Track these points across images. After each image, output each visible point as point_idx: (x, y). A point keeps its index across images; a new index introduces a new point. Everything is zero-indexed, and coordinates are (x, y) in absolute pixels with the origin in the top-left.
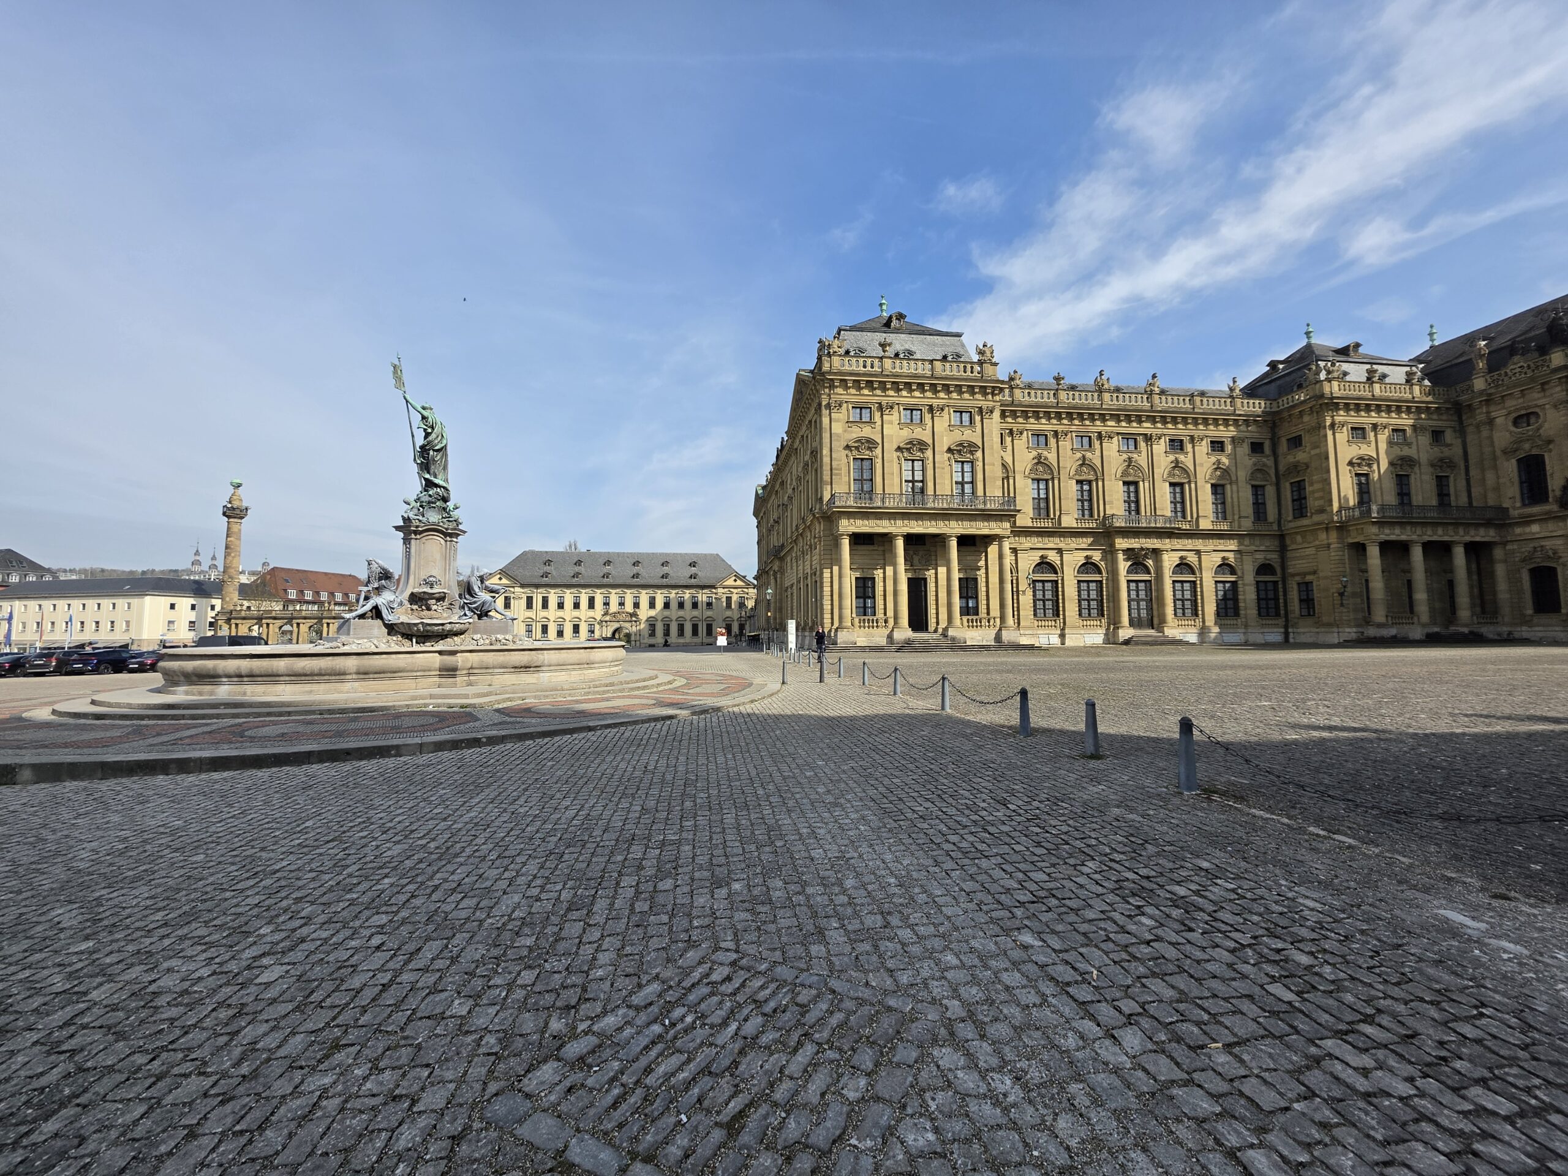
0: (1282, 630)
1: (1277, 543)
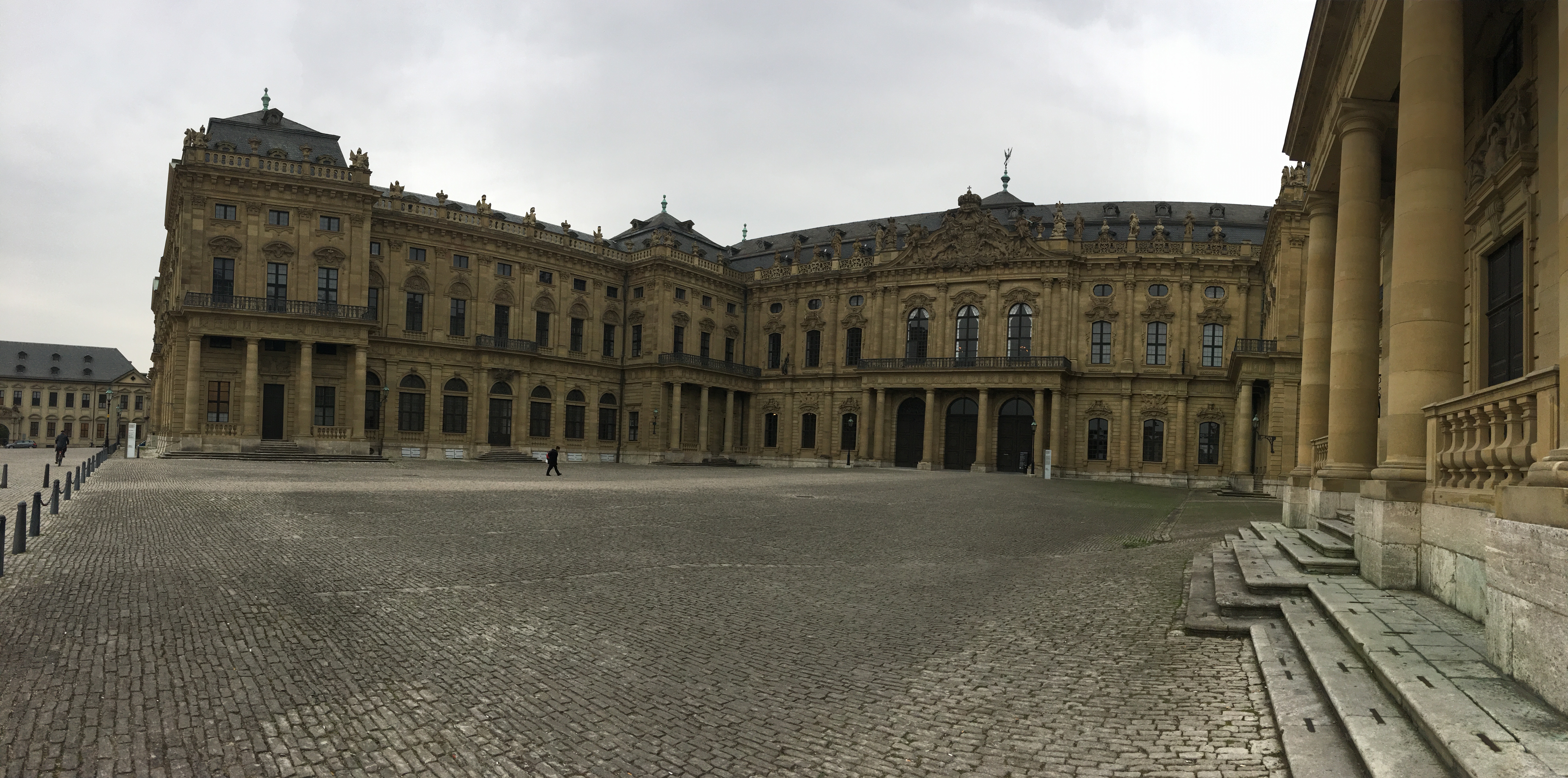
0: (616, 452)
1: (619, 376)
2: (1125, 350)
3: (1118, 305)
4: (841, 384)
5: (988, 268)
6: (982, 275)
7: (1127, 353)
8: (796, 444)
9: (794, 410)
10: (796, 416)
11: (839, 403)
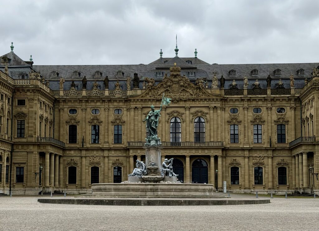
1: (11, 148)
2: (245, 137)
3: (241, 118)
4: (113, 152)
5: (185, 101)
6: (182, 104)
7: (246, 139)
8: (88, 182)
9: (86, 165)
10: (88, 168)
11: (112, 161)
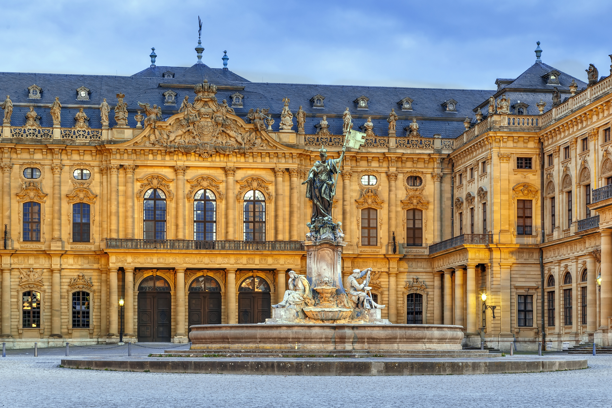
5: (225, 155)
6: (218, 162)
8: (16, 323)
9: (12, 287)
10: (16, 293)
11: (69, 280)
